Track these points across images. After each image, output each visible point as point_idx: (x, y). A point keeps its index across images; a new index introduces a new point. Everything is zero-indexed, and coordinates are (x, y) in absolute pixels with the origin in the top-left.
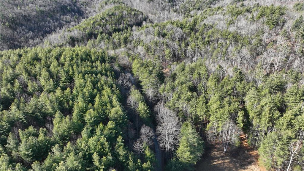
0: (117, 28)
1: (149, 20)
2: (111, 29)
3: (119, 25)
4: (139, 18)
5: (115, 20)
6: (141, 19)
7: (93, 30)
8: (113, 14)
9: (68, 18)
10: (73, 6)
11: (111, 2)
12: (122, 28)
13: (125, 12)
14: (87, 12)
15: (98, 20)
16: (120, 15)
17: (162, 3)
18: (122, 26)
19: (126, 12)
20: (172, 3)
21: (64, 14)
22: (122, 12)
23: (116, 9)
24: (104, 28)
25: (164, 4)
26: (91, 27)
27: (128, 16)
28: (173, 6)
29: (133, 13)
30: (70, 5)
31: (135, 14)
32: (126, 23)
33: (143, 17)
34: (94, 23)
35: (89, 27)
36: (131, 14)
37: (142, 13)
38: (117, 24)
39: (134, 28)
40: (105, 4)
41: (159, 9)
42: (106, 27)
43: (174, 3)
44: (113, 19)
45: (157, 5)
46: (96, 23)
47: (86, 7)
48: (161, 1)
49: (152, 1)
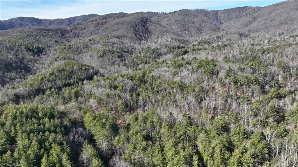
0: (67, 83)
1: (100, 74)
2: (61, 84)
3: (70, 79)
4: (90, 72)
5: (65, 75)
6: (92, 73)
7: (41, 86)
8: (63, 70)
9: (13, 75)
10: (19, 63)
11: (61, 59)
12: (72, 82)
13: (75, 67)
14: (35, 68)
15: (47, 76)
16: (71, 70)
17: (112, 59)
18: (72, 81)
19: (77, 68)
20: (121, 58)
21: (9, 71)
22: (73, 67)
23: (66, 65)
24: (53, 83)
25: (114, 59)
26: (39, 84)
27: (79, 71)
28: (122, 61)
29: (84, 68)
30: (15, 62)
31: (86, 69)
32: (77, 78)
33: (94, 71)
34: (42, 79)
35: (37, 83)
36: (82, 69)
37: (93, 68)
38: (67, 79)
39: (85, 82)
40: (55, 60)
41: (109, 64)
42: (55, 82)
43: (123, 58)
44: (63, 74)
45: (107, 60)
46: (45, 79)
47: (34, 64)
48: (111, 57)
49: (102, 56)
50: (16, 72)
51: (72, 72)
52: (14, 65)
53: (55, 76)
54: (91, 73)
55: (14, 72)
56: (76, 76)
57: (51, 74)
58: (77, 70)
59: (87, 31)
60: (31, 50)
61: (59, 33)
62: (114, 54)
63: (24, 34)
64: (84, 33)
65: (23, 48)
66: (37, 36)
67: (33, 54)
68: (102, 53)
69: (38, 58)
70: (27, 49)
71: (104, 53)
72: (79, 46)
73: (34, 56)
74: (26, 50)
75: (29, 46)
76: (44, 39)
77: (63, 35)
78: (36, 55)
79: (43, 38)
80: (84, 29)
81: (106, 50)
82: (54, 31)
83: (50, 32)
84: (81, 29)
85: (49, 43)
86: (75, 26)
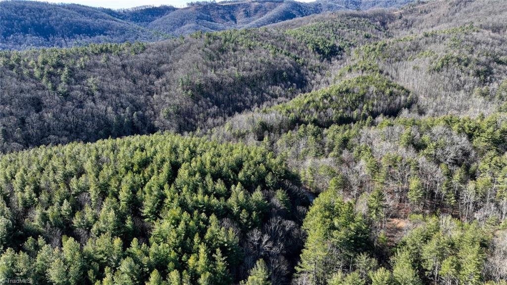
0: (345, 116)
1: (418, 106)
2: (334, 117)
3: (352, 110)
4: (397, 101)
5: (347, 101)
6: (402, 103)
7: (302, 114)
8: (347, 91)
9: (278, 89)
10: (294, 72)
11: (358, 69)
12: (355, 117)
13: (373, 88)
14: (313, 82)
15: (317, 99)
16: (362, 93)
17: (458, 76)
18: (355, 114)
19: (375, 89)
20: (482, 77)
21: (275, 83)
22: (368, 88)
23: (358, 82)
24: (322, 113)
25: (462, 78)
26: (301, 110)
27: (376, 96)
28: (484, 82)
29: (388, 92)
30: (290, 70)
31: (391, 94)
32: (367, 109)
33: (406, 100)
34: (309, 103)
35: (298, 108)
36: (383, 93)
37: (408, 92)
38: (349, 108)
39: (380, 119)
40: (348, 71)
41: (449, 87)
42: (326, 112)
43: (489, 78)
44: (344, 98)
45: (447, 78)
46: (312, 104)
47: (315, 75)
48: (457, 71)
49: (438, 70)
50: (283, 85)
51: (362, 98)
52: (285, 74)
53: (329, 102)
54: (400, 103)
55: (281, 86)
56: (365, 106)
57: (325, 97)
58: (374, 94)
59: (431, 15)
60: (320, 50)
61: (377, 21)
62: (468, 68)
63: (322, 23)
64: (423, 20)
65: (310, 48)
66: (340, 26)
67: (322, 58)
68: (440, 64)
69: (327, 64)
70: (315, 50)
71: (446, 63)
72: (402, 47)
73: (322, 61)
74: (313, 51)
75: (319, 43)
76: (349, 32)
77: (383, 24)
78: (325, 59)
79: (348, 30)
80: (426, 12)
81: (452, 58)
82: (370, 18)
83: (363, 19)
84: (421, 12)
85: (354, 39)
86: (411, 7)
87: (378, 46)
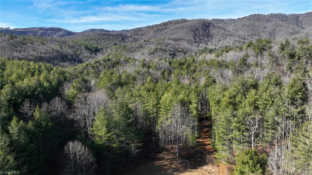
8: (109, 60)
9: (66, 64)
10: (75, 56)
13: (122, 59)
15: (92, 63)
16: (117, 61)
21: (63, 61)
22: (120, 59)
30: (71, 55)
44: (108, 63)
51: (117, 63)
52: (69, 57)
57: (97, 62)
59: (146, 36)
60: (89, 49)
61: (119, 38)
63: (88, 37)
64: (143, 38)
65: (83, 47)
66: (99, 39)
68: (153, 51)
69: (94, 55)
70: (86, 48)
72: (134, 47)
73: (91, 54)
74: (85, 49)
75: (88, 45)
76: (105, 42)
77: (123, 40)
78: (93, 53)
80: (144, 35)
82: (115, 36)
83: (111, 36)
84: (141, 35)
85: (108, 45)
86: (136, 32)
87: (122, 46)
